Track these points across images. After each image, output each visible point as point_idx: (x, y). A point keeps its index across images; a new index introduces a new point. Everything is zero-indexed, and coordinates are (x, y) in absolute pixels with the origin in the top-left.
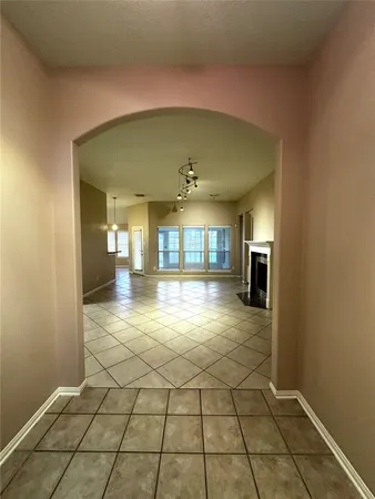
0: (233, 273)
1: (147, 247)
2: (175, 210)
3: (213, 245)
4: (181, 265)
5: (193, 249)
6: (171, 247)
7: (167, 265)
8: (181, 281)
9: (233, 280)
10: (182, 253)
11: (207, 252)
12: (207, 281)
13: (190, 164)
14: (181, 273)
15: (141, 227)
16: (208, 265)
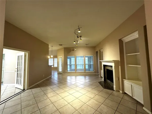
0: (95, 72)
1: (64, 63)
2: (73, 50)
3: (87, 62)
4: (76, 69)
5: (80, 64)
6: (72, 63)
7: (71, 70)
8: (76, 76)
9: (95, 75)
10: (76, 65)
11: (85, 65)
12: (85, 76)
13: (79, 28)
14: (76, 73)
15: (62, 56)
16: (85, 69)
